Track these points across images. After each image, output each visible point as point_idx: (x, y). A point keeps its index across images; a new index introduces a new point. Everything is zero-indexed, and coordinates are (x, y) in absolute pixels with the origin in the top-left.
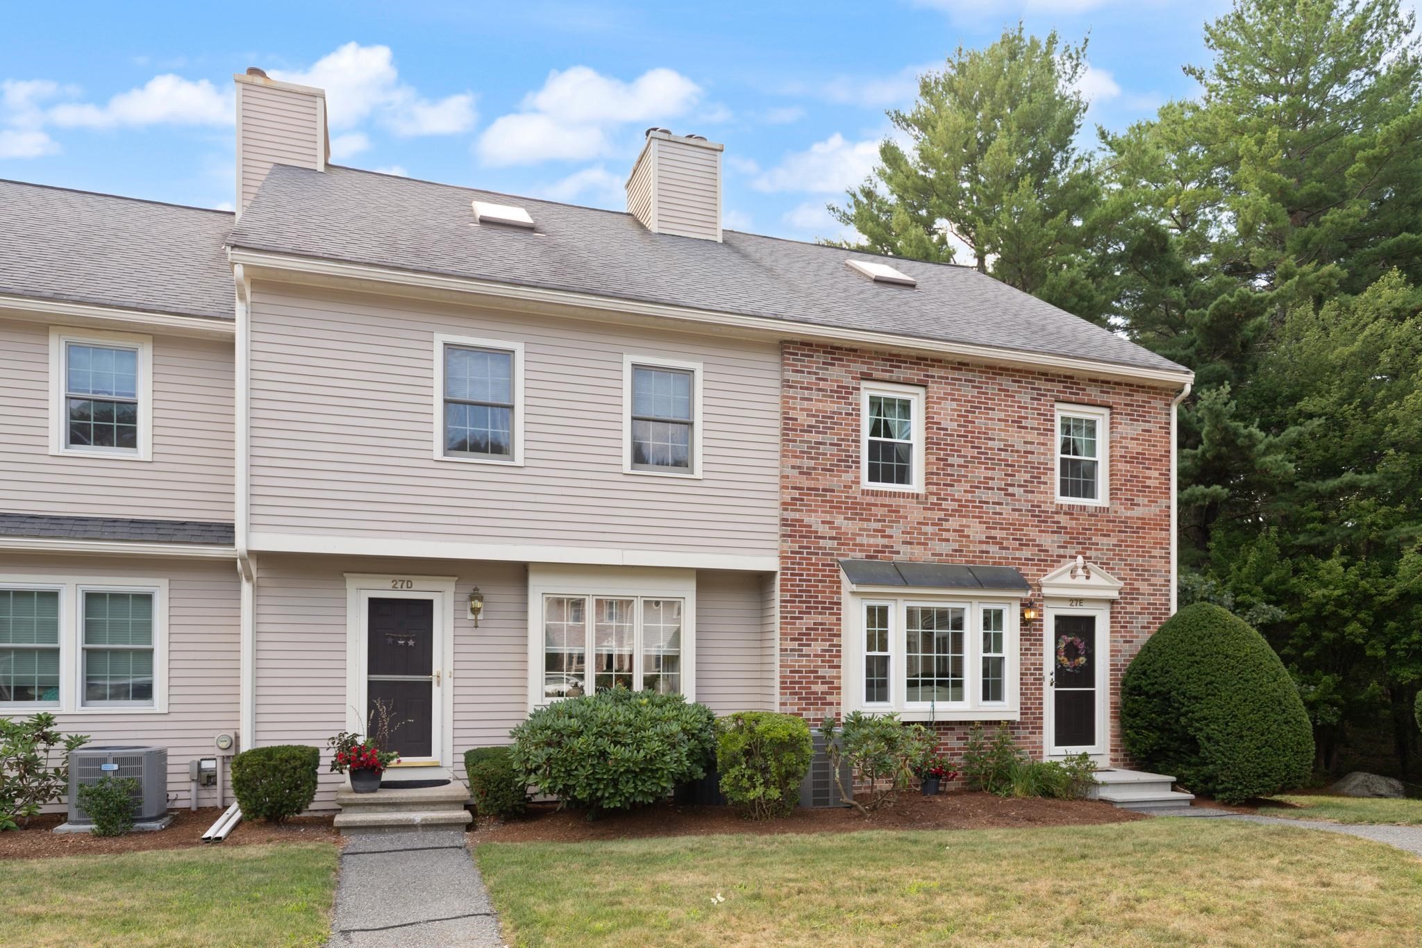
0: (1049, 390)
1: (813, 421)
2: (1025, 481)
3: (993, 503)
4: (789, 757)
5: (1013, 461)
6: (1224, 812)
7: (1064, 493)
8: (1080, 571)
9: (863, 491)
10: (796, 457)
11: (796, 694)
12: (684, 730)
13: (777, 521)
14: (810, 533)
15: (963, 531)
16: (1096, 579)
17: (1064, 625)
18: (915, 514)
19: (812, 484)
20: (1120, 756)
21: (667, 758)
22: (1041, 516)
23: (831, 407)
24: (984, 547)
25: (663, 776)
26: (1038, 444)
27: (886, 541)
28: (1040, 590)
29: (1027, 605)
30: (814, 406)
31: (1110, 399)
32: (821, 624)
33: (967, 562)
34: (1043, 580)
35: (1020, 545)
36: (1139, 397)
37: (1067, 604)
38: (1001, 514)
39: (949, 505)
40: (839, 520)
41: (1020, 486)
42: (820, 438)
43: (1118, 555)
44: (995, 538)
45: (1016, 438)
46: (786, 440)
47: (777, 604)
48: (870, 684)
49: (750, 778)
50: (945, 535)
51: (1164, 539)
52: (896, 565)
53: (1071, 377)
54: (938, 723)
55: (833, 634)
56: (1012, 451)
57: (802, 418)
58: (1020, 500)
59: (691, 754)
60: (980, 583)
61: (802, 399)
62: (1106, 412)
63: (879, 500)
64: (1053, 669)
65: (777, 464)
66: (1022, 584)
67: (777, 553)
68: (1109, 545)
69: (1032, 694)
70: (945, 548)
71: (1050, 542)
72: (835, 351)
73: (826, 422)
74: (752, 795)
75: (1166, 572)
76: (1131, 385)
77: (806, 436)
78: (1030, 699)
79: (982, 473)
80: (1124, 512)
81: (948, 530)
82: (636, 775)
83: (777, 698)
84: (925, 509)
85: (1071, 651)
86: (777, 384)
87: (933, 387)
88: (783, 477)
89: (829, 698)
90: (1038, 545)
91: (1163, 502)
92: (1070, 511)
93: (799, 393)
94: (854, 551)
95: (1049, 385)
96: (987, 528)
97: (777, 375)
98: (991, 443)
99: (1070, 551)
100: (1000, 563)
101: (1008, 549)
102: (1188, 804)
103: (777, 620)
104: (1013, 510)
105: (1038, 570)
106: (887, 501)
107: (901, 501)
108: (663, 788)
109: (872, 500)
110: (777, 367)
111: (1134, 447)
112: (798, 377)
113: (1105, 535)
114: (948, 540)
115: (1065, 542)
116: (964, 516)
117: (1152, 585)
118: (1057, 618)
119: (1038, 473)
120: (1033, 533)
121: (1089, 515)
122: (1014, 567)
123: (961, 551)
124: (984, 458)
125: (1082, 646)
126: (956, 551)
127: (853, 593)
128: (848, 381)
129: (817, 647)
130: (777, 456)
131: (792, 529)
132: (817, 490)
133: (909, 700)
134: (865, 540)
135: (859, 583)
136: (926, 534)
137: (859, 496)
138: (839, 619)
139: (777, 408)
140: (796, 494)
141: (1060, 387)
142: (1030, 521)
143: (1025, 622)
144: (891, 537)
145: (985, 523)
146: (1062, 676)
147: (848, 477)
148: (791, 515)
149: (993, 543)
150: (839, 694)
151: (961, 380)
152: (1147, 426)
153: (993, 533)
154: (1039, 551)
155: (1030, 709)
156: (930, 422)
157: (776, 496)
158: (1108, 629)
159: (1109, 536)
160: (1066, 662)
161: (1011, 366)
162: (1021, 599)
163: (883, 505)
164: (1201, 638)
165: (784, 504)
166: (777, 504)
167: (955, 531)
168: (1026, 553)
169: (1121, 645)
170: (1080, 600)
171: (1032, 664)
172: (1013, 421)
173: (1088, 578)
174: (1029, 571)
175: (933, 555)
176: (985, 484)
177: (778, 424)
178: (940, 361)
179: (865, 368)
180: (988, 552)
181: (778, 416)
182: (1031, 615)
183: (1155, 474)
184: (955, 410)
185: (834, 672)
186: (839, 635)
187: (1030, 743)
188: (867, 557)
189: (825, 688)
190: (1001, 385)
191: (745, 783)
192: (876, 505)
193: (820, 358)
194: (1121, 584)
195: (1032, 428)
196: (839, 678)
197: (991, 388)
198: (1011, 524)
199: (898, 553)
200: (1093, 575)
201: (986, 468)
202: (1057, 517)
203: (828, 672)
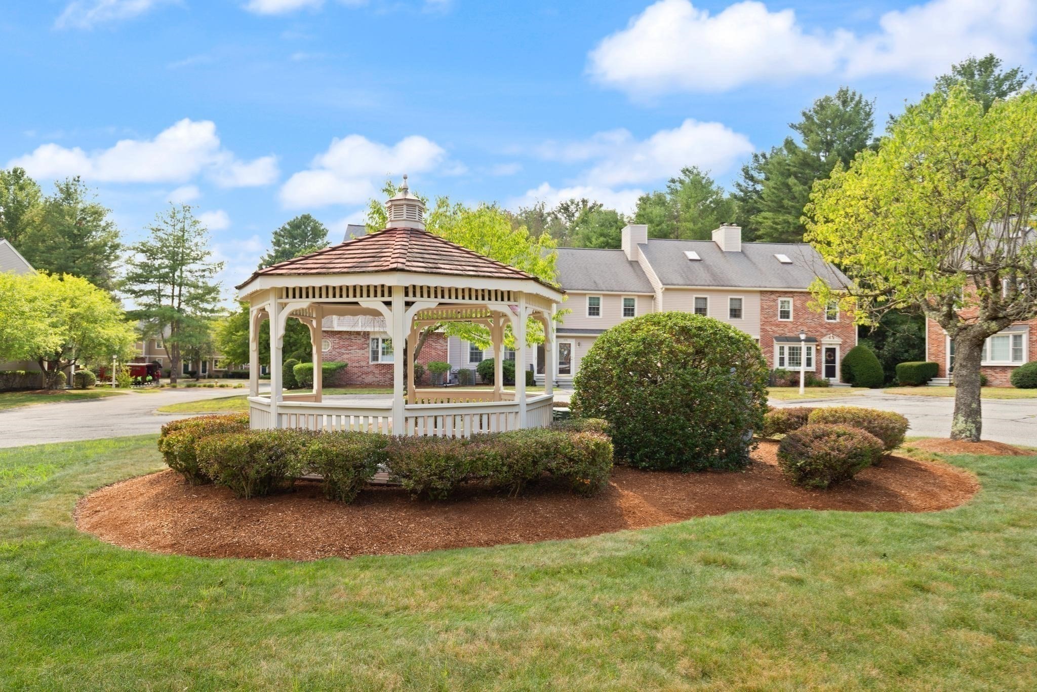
1: (767, 307)
2: (818, 317)
5: (815, 313)
7: (828, 319)
8: (831, 337)
10: (764, 315)
13: (760, 328)
14: (767, 331)
15: (802, 329)
16: (836, 339)
17: (828, 350)
18: (791, 326)
19: (767, 320)
20: (841, 380)
22: (821, 325)
23: (771, 304)
24: (807, 333)
29: (817, 345)
30: (768, 304)
32: (770, 350)
34: (822, 340)
35: (816, 332)
38: (811, 325)
39: (799, 323)
40: (773, 328)
41: (816, 318)
42: (769, 311)
44: (810, 330)
48: (780, 363)
51: (854, 329)
54: (796, 371)
57: (765, 307)
58: (816, 322)
60: (806, 341)
61: (765, 303)
63: (782, 323)
64: (825, 360)
65: (760, 316)
66: (817, 341)
67: (760, 335)
68: (839, 331)
69: (819, 366)
70: (797, 333)
71: (824, 331)
72: (772, 292)
73: (770, 307)
75: (854, 337)
77: (766, 310)
79: (807, 316)
80: (843, 323)
81: (798, 329)
85: (830, 356)
87: (795, 298)
89: (771, 366)
92: (829, 324)
93: (764, 301)
94: (776, 334)
96: (808, 328)
100: (811, 336)
101: (813, 333)
104: (815, 324)
105: (821, 338)
106: (784, 323)
110: (760, 297)
112: (764, 299)
119: (821, 315)
120: (819, 329)
122: (814, 337)
124: (807, 313)
125: (832, 355)
127: (776, 343)
128: (775, 298)
129: (768, 355)
131: (763, 330)
132: (769, 321)
133: (789, 366)
135: (778, 341)
136: (793, 330)
137: (778, 322)
138: (773, 349)
140: (764, 323)
143: (817, 349)
144: (785, 331)
146: (827, 362)
147: (775, 318)
148: (763, 327)
149: (809, 332)
151: (802, 296)
154: (821, 333)
156: (794, 305)
157: (760, 323)
158: (839, 351)
160: (828, 359)
165: (761, 325)
166: (759, 325)
167: (800, 329)
168: (817, 334)
169: (842, 354)
171: (819, 359)
174: (818, 338)
175: (795, 335)
176: (807, 318)
178: (797, 292)
179: (779, 295)
181: (760, 306)
182: (818, 348)
186: (773, 352)
187: (819, 376)
189: (770, 363)
193: (769, 293)
196: (773, 361)
198: (814, 327)
199: (787, 334)
203: (771, 360)
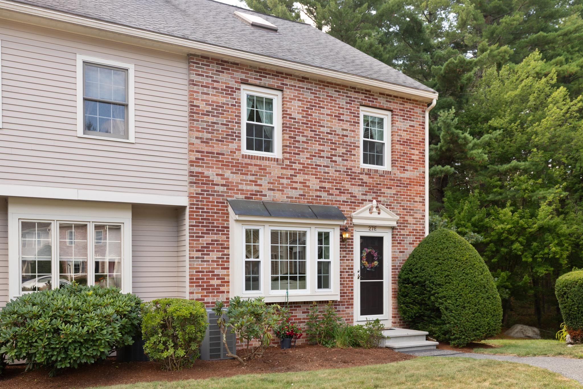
0: (356, 98)
1: (210, 108)
2: (343, 153)
3: (324, 166)
4: (190, 328)
5: (336, 141)
6: (455, 352)
7: (365, 162)
8: (375, 210)
9: (243, 155)
10: (199, 131)
11: (200, 286)
12: (117, 312)
13: (186, 173)
14: (208, 182)
15: (305, 183)
16: (383, 215)
17: (366, 241)
18: (276, 171)
19: (210, 149)
20: (397, 320)
21: (104, 332)
22: (352, 175)
23: (222, 100)
24: (318, 193)
25: (101, 344)
26: (350, 131)
27: (258, 188)
28: (351, 220)
29: (343, 230)
30: (211, 98)
31: (392, 106)
32: (216, 241)
33: (308, 202)
34: (353, 214)
35: (340, 192)
36: (408, 106)
37: (367, 229)
38: (328, 173)
39: (297, 166)
41: (339, 156)
42: (215, 119)
43: (396, 200)
44: (325, 188)
45: (337, 126)
46: (192, 119)
47: (187, 227)
48: (247, 280)
49: (165, 343)
50: (295, 185)
51: (422, 191)
52: (264, 204)
53: (370, 91)
54: (291, 303)
55: (224, 247)
56: (335, 134)
57: (203, 106)
58: (339, 165)
59: (122, 328)
60: (316, 216)
61: (202, 93)
62: (389, 113)
63: (253, 162)
64: (359, 269)
65: (186, 135)
66: (341, 216)
67: (187, 194)
68: (391, 194)
69: (347, 284)
70: (295, 194)
71: (357, 191)
72: (224, 63)
73: (218, 109)
74: (165, 355)
75: (423, 211)
76: (403, 98)
77: (205, 118)
78: (346, 287)
79: (317, 147)
80: (399, 175)
81: (296, 182)
82: (82, 344)
83: (188, 289)
84: (282, 168)
85: (370, 258)
86: (186, 82)
87: (287, 92)
88: (190, 144)
89: (222, 289)
90: (350, 193)
91: (421, 169)
92: (369, 173)
93: (201, 89)
94: (237, 194)
95: (356, 95)
96: (320, 181)
97: (186, 77)
98: (322, 129)
99: (369, 197)
100: (328, 204)
101: (332, 195)
102: (435, 348)
103: (187, 238)
104: (336, 171)
105: (350, 208)
106: (258, 162)
107: (267, 163)
108: (102, 353)
109: (248, 161)
110: (186, 71)
111: (405, 136)
112: (199, 78)
113: (389, 188)
114: (296, 189)
115: (366, 192)
116: (306, 174)
117: (415, 218)
118: (362, 237)
119: (350, 148)
120: (347, 186)
121: (380, 176)
122: (336, 206)
123: (305, 195)
124: (318, 138)
125: (376, 255)
126: (301, 195)
127: (237, 221)
128: (233, 84)
129: (214, 256)
130: (186, 130)
131: (196, 178)
132: (213, 153)
133: (272, 289)
134: (244, 187)
135: (240, 214)
136: (283, 184)
137: (240, 158)
138: (228, 238)
139: (186, 98)
140: (199, 155)
141: (363, 96)
142: (345, 178)
143: (343, 240)
144: (261, 185)
145: (319, 178)
146: (364, 273)
147: (233, 146)
148: (195, 169)
149: (324, 191)
150: (228, 286)
151: (303, 88)
152: (412, 123)
153: (324, 185)
154: (351, 196)
155: (346, 293)
157: (186, 156)
158: (391, 245)
159: (391, 188)
160: (367, 265)
161: (334, 82)
162: (340, 226)
163: (255, 165)
164: (442, 249)
165: (191, 161)
166: (186, 162)
167: (300, 183)
168: (343, 198)
169: (397, 254)
170: (374, 227)
171: (347, 266)
172: (335, 116)
173: (379, 213)
174: (345, 209)
175: (287, 197)
176: (319, 154)
177: (187, 109)
178: (291, 75)
179: (243, 76)
180: (320, 197)
181: (186, 103)
182: (346, 235)
183: (417, 152)
184: (300, 107)
185: (225, 272)
186: (228, 248)
187: (346, 314)
188: (246, 198)
189: (219, 282)
190: (328, 93)
191: (161, 347)
192: (251, 165)
193: (214, 67)
194: (398, 217)
195: (346, 121)
196: (228, 275)
197: (322, 95)
198: (334, 180)
199: (265, 196)
200: (382, 212)
201: (319, 144)
202: (361, 176)
203: (221, 272)
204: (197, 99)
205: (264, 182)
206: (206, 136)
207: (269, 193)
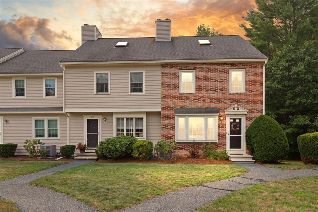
0: (227, 67)
2: (221, 88)
3: (212, 94)
5: (218, 84)
9: (180, 94)
10: (164, 88)
11: (165, 136)
15: (204, 101)
17: (233, 121)
18: (192, 98)
22: (225, 96)
26: (225, 79)
27: (185, 104)
28: (225, 113)
31: (245, 67)
32: (170, 122)
33: (205, 107)
35: (220, 103)
36: (253, 66)
37: (233, 116)
38: (214, 96)
40: (174, 100)
41: (219, 90)
43: (247, 104)
45: (219, 79)
46: (162, 84)
47: (161, 118)
52: (187, 109)
53: (234, 63)
54: (195, 143)
56: (217, 82)
58: (219, 93)
60: (206, 112)
62: (244, 70)
67: (161, 108)
70: (200, 105)
72: (173, 65)
73: (171, 80)
76: (251, 63)
80: (249, 93)
83: (161, 137)
84: (195, 96)
85: (235, 127)
86: (161, 73)
88: (162, 92)
90: (224, 103)
91: (261, 90)
92: (233, 94)
93: (165, 74)
98: (212, 81)
99: (233, 104)
101: (216, 104)
102: (254, 163)
103: (161, 121)
104: (218, 95)
105: (224, 109)
107: (189, 95)
109: (182, 95)
111: (252, 78)
113: (243, 99)
114: (201, 103)
115: (232, 102)
116: (205, 97)
117: (258, 111)
118: (230, 119)
119: (225, 86)
120: (223, 100)
121: (239, 95)
124: (210, 84)
126: (203, 105)
130: (161, 88)
131: (164, 103)
134: (180, 104)
139: (161, 78)
140: (164, 95)
141: (231, 66)
142: (222, 97)
146: (232, 132)
147: (176, 91)
149: (212, 103)
151: (204, 67)
152: (256, 72)
153: (212, 101)
155: (222, 140)
156: (196, 77)
159: (245, 99)
160: (234, 129)
161: (216, 63)
165: (162, 98)
167: (202, 101)
168: (221, 105)
170: (237, 115)
173: (238, 110)
174: (222, 109)
175: (197, 106)
176: (210, 90)
177: (161, 81)
180: (211, 105)
182: (222, 119)
183: (259, 84)
184: (202, 74)
187: (222, 148)
188: (181, 107)
189: (171, 135)
190: (214, 67)
194: (247, 111)
195: (223, 76)
197: (212, 68)
198: (217, 98)
202: (230, 96)
203: (172, 132)
204: (164, 78)
205: (188, 102)
206: (167, 89)
207: (189, 105)
